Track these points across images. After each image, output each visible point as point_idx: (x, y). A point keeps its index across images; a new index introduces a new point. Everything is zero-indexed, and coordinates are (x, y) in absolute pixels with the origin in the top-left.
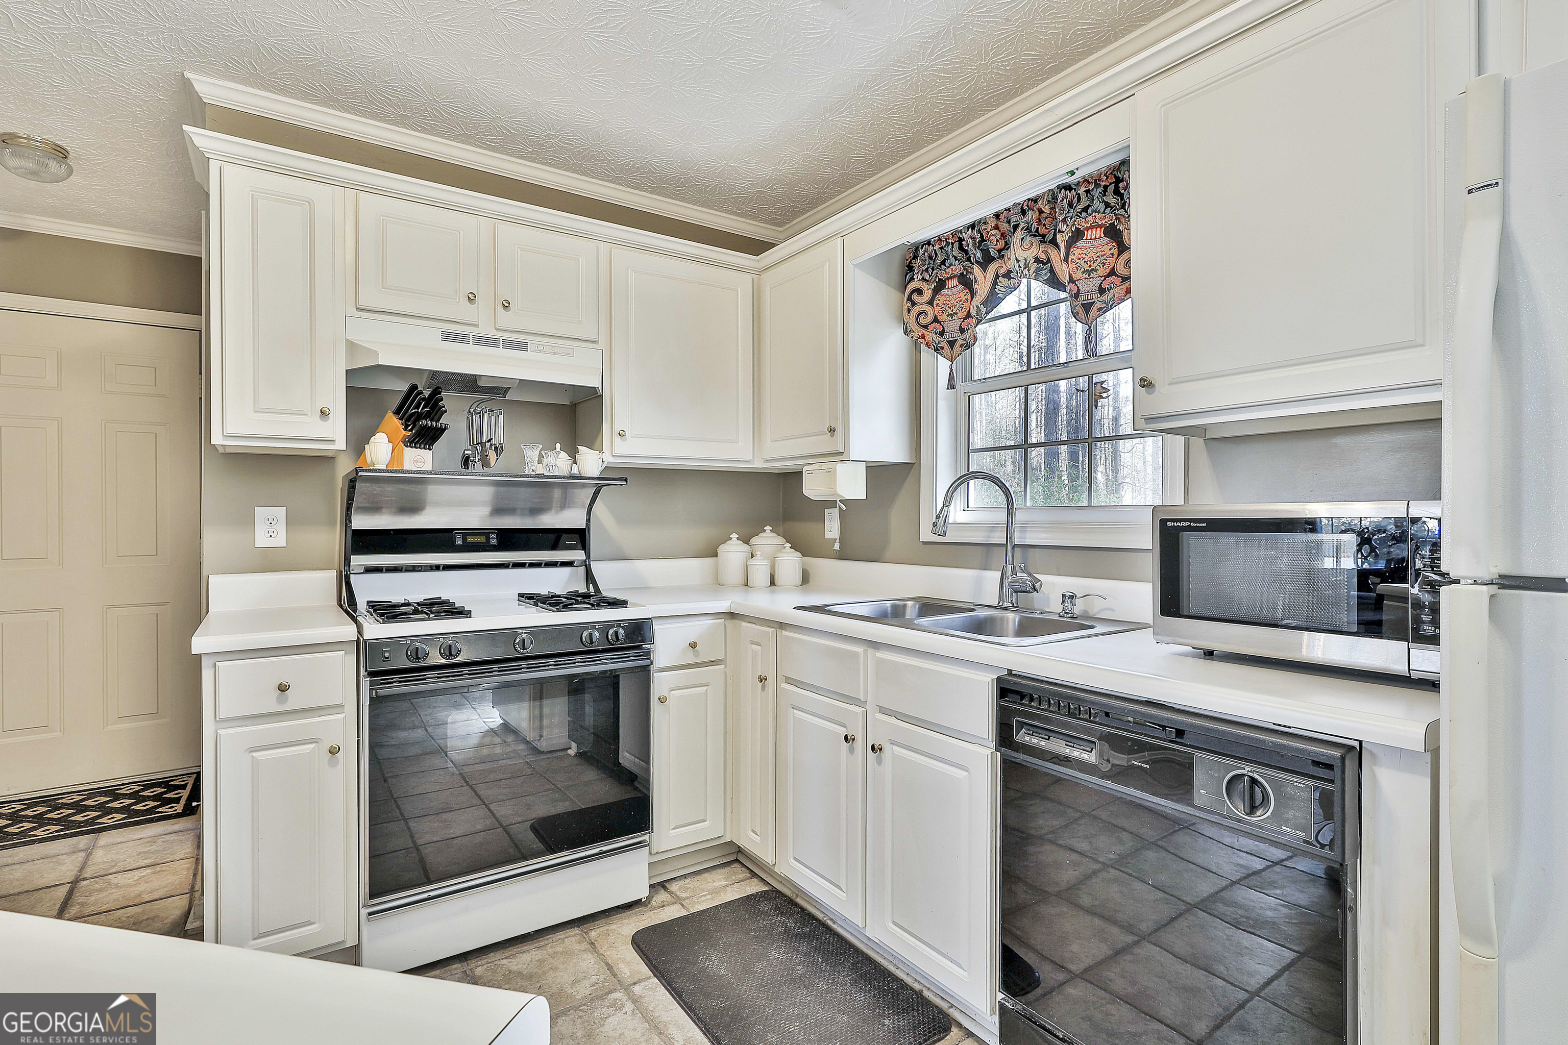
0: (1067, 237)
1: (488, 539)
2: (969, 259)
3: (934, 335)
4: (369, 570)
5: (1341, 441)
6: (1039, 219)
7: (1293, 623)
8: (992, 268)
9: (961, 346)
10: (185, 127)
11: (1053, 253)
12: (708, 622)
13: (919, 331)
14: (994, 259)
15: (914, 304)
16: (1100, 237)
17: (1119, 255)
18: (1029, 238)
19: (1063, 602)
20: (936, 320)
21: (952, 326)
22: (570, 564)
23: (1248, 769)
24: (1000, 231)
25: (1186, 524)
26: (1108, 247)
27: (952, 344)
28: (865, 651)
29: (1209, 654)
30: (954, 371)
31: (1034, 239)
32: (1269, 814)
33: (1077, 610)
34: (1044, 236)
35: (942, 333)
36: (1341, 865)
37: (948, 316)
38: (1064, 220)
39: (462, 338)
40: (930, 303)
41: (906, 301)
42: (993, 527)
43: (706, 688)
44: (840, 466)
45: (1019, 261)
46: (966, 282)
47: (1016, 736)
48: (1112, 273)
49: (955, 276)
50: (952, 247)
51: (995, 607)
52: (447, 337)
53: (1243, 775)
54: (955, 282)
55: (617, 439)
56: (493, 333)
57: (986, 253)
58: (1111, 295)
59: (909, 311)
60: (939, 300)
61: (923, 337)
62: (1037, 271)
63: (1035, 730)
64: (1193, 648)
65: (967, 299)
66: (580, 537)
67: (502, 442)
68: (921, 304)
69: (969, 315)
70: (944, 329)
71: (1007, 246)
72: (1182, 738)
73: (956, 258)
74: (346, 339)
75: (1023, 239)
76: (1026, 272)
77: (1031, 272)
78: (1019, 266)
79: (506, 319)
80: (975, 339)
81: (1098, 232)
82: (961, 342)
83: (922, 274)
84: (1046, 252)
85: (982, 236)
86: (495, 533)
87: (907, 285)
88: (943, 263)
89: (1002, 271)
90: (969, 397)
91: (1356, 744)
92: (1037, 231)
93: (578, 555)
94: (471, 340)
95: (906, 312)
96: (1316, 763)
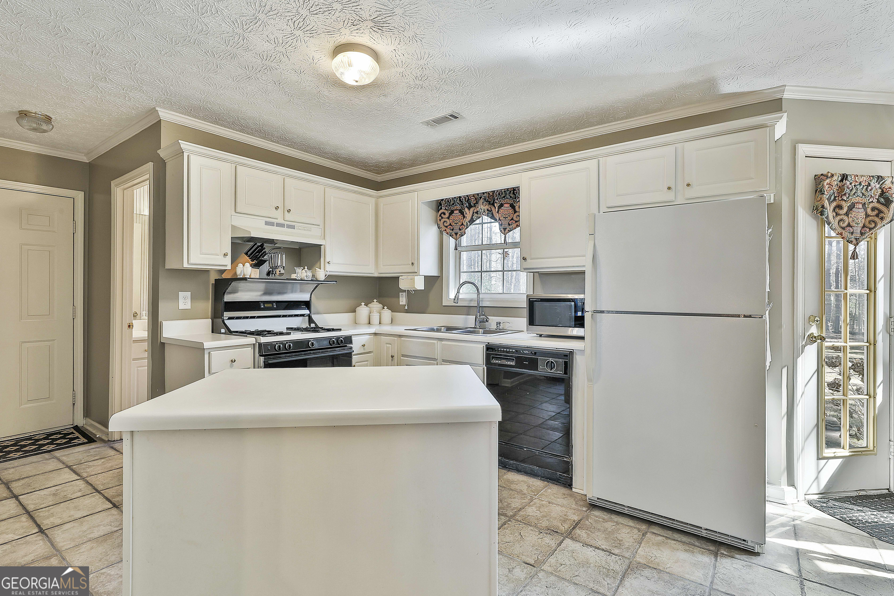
0: (498, 205)
1: (273, 305)
2: (463, 204)
3: (450, 230)
4: (230, 318)
5: (573, 276)
6: (489, 196)
7: (561, 325)
8: (472, 209)
9: (460, 235)
10: (180, 141)
11: (493, 208)
12: (367, 337)
13: (444, 228)
14: (472, 206)
15: (442, 218)
16: (509, 207)
17: (514, 214)
18: (485, 202)
19: (497, 324)
20: (450, 225)
21: (456, 228)
22: (303, 315)
23: (551, 359)
24: (475, 197)
25: (535, 300)
26: (511, 211)
27: (456, 234)
28: (437, 342)
29: (541, 336)
30: (457, 244)
31: (487, 203)
32: (555, 369)
33: (501, 327)
34: (490, 202)
35: (453, 230)
36: (569, 378)
37: (455, 224)
38: (497, 199)
39: (272, 224)
40: (448, 218)
41: (439, 216)
42: (471, 300)
43: (367, 362)
44: (416, 277)
45: (482, 209)
46: (461, 212)
47: (492, 361)
48: (512, 219)
49: (458, 210)
50: (457, 199)
51: (474, 328)
52: (267, 223)
53: (550, 361)
54: (458, 212)
55: (327, 265)
56: (282, 222)
57: (470, 204)
58: (512, 226)
59: (440, 220)
60: (452, 217)
61: (446, 230)
62: (488, 213)
63: (497, 358)
64: (537, 334)
65: (462, 218)
66: (307, 304)
67: (284, 266)
68: (445, 218)
69: (462, 224)
70: (453, 228)
71: (477, 203)
72: (536, 355)
73: (458, 204)
74: (232, 225)
75: (483, 202)
76: (484, 213)
77: (486, 214)
78: (482, 211)
79: (288, 216)
80: (465, 233)
81: (508, 205)
82: (460, 234)
83: (445, 207)
84: (490, 208)
85: (468, 198)
86: (275, 303)
87: (439, 210)
88: (453, 204)
89: (475, 211)
90: (460, 252)
91: (572, 351)
92: (488, 200)
93: (307, 312)
94: (275, 224)
95: (439, 220)
96: (565, 355)
